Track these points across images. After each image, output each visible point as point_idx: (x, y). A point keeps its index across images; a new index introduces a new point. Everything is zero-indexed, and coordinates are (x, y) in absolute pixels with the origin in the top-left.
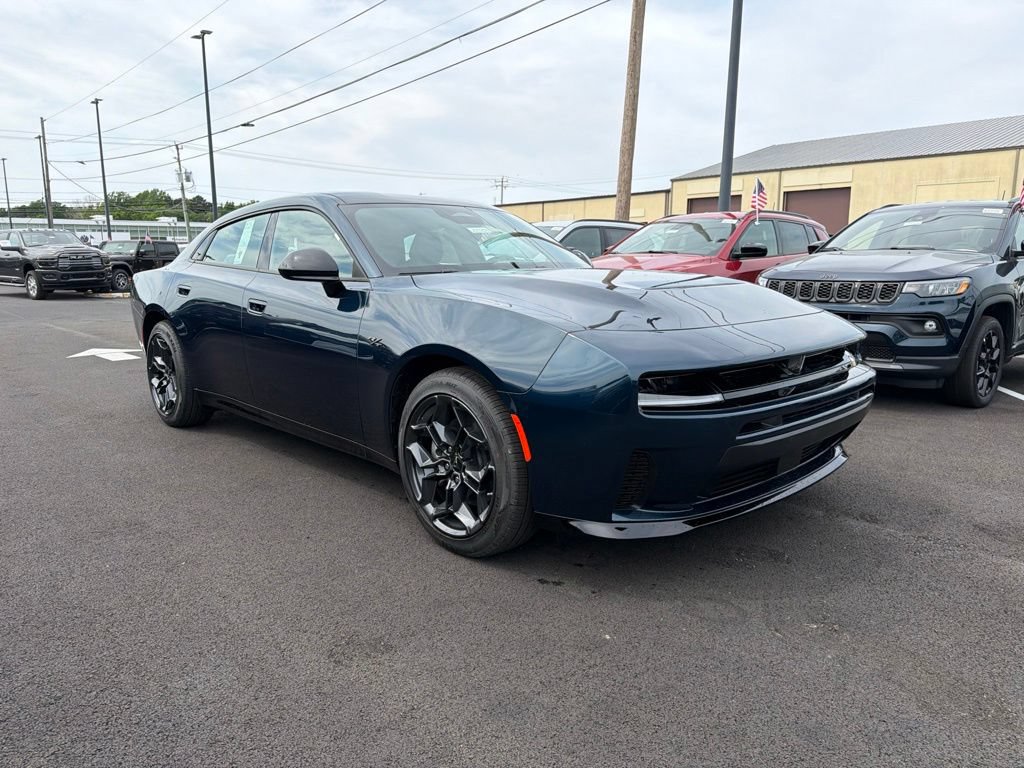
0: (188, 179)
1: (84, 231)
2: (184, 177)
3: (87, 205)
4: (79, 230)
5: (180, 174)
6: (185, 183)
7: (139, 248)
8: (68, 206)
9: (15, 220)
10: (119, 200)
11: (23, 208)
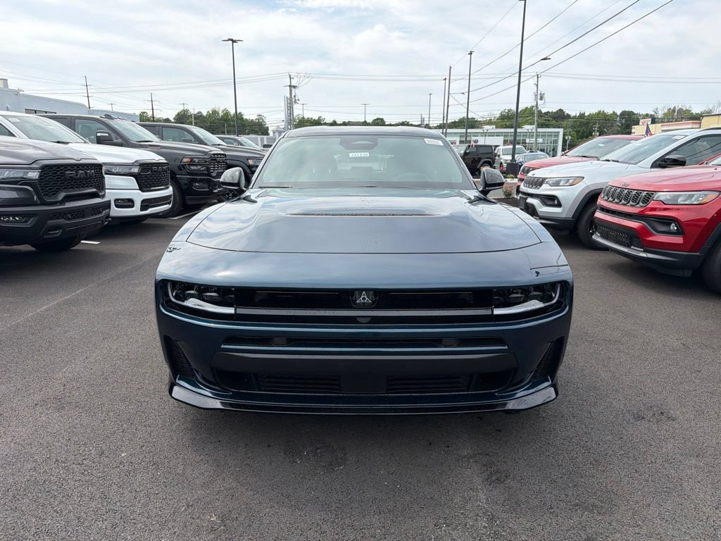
0: (541, 99)
1: (477, 136)
2: (539, 97)
3: (488, 119)
4: (474, 136)
5: (536, 96)
6: (539, 101)
7: (466, 150)
8: (479, 120)
9: (449, 131)
10: (508, 114)
11: (455, 122)
